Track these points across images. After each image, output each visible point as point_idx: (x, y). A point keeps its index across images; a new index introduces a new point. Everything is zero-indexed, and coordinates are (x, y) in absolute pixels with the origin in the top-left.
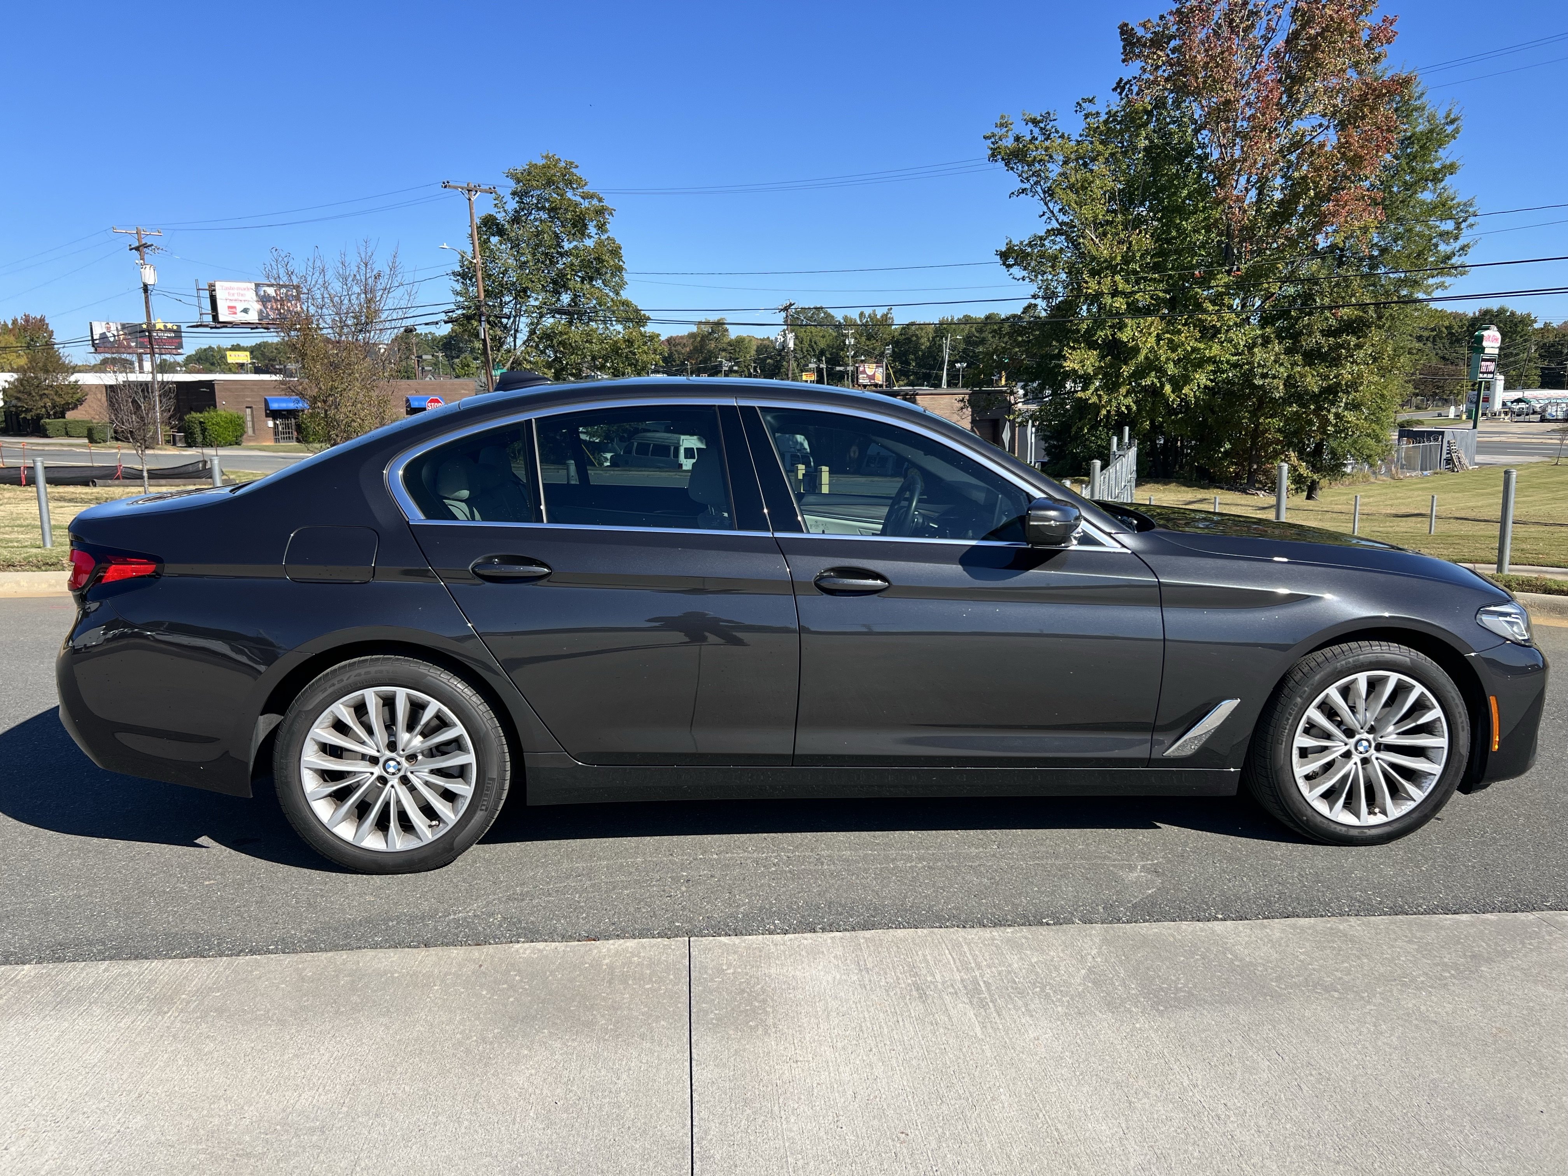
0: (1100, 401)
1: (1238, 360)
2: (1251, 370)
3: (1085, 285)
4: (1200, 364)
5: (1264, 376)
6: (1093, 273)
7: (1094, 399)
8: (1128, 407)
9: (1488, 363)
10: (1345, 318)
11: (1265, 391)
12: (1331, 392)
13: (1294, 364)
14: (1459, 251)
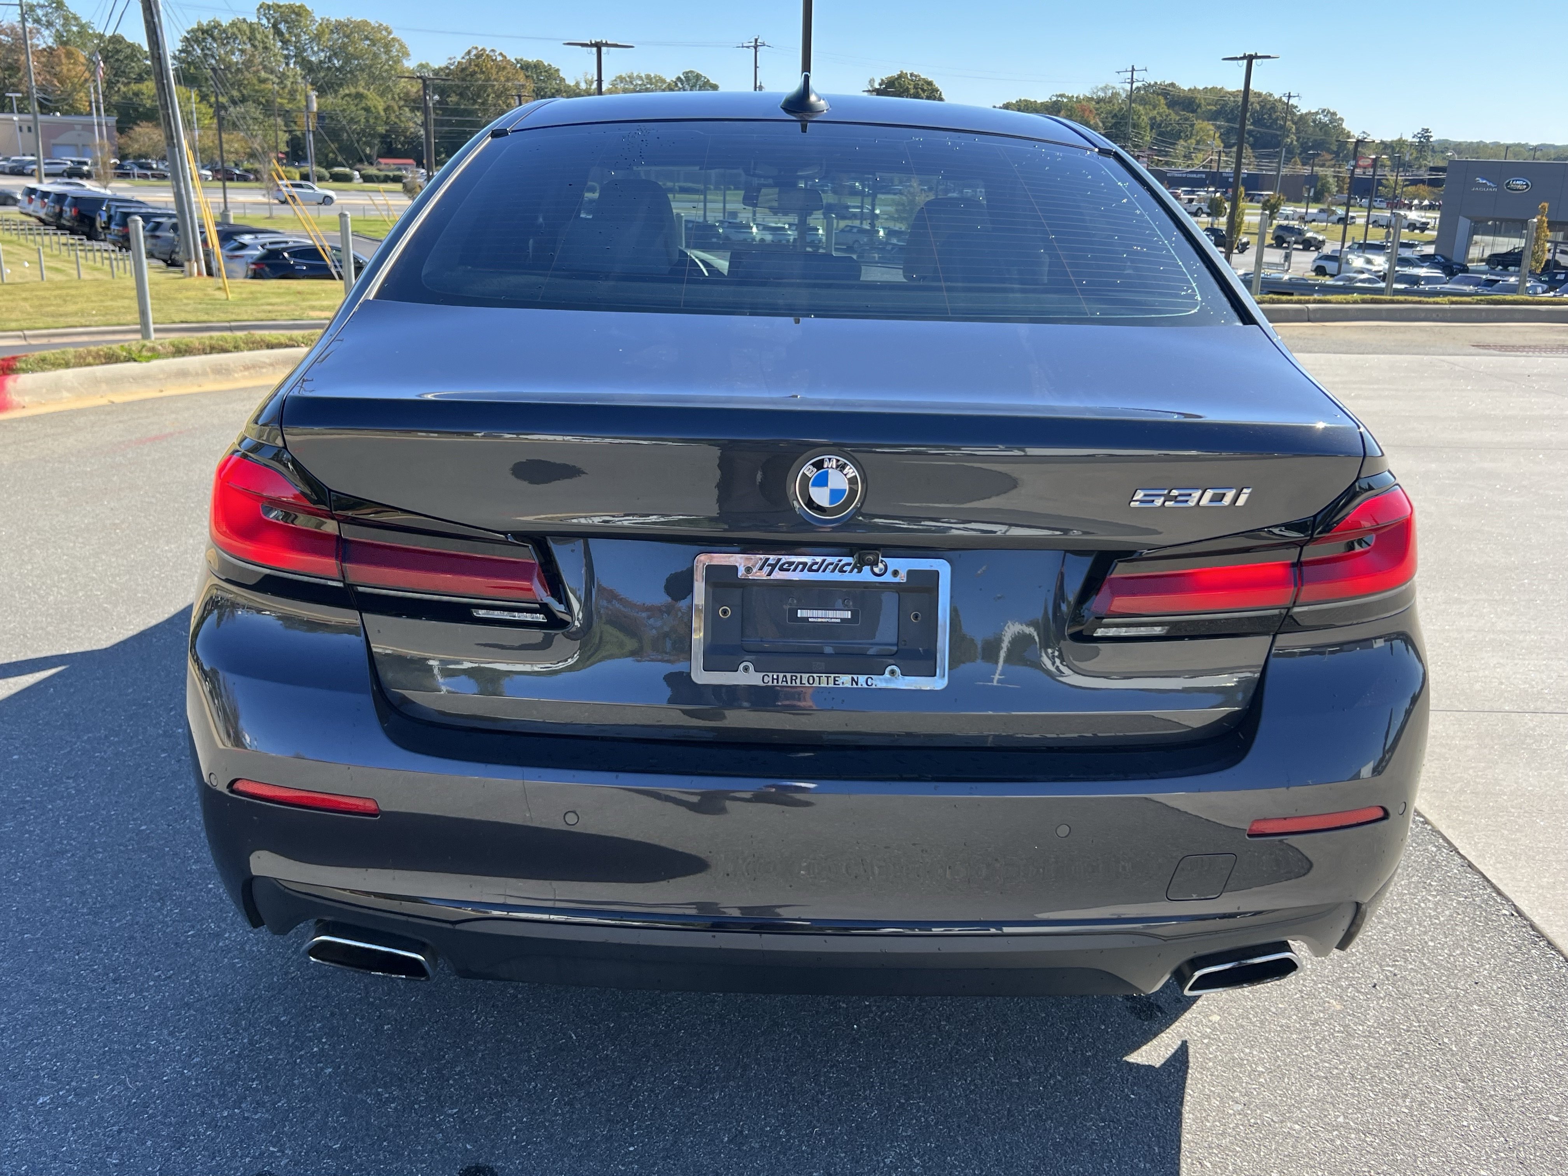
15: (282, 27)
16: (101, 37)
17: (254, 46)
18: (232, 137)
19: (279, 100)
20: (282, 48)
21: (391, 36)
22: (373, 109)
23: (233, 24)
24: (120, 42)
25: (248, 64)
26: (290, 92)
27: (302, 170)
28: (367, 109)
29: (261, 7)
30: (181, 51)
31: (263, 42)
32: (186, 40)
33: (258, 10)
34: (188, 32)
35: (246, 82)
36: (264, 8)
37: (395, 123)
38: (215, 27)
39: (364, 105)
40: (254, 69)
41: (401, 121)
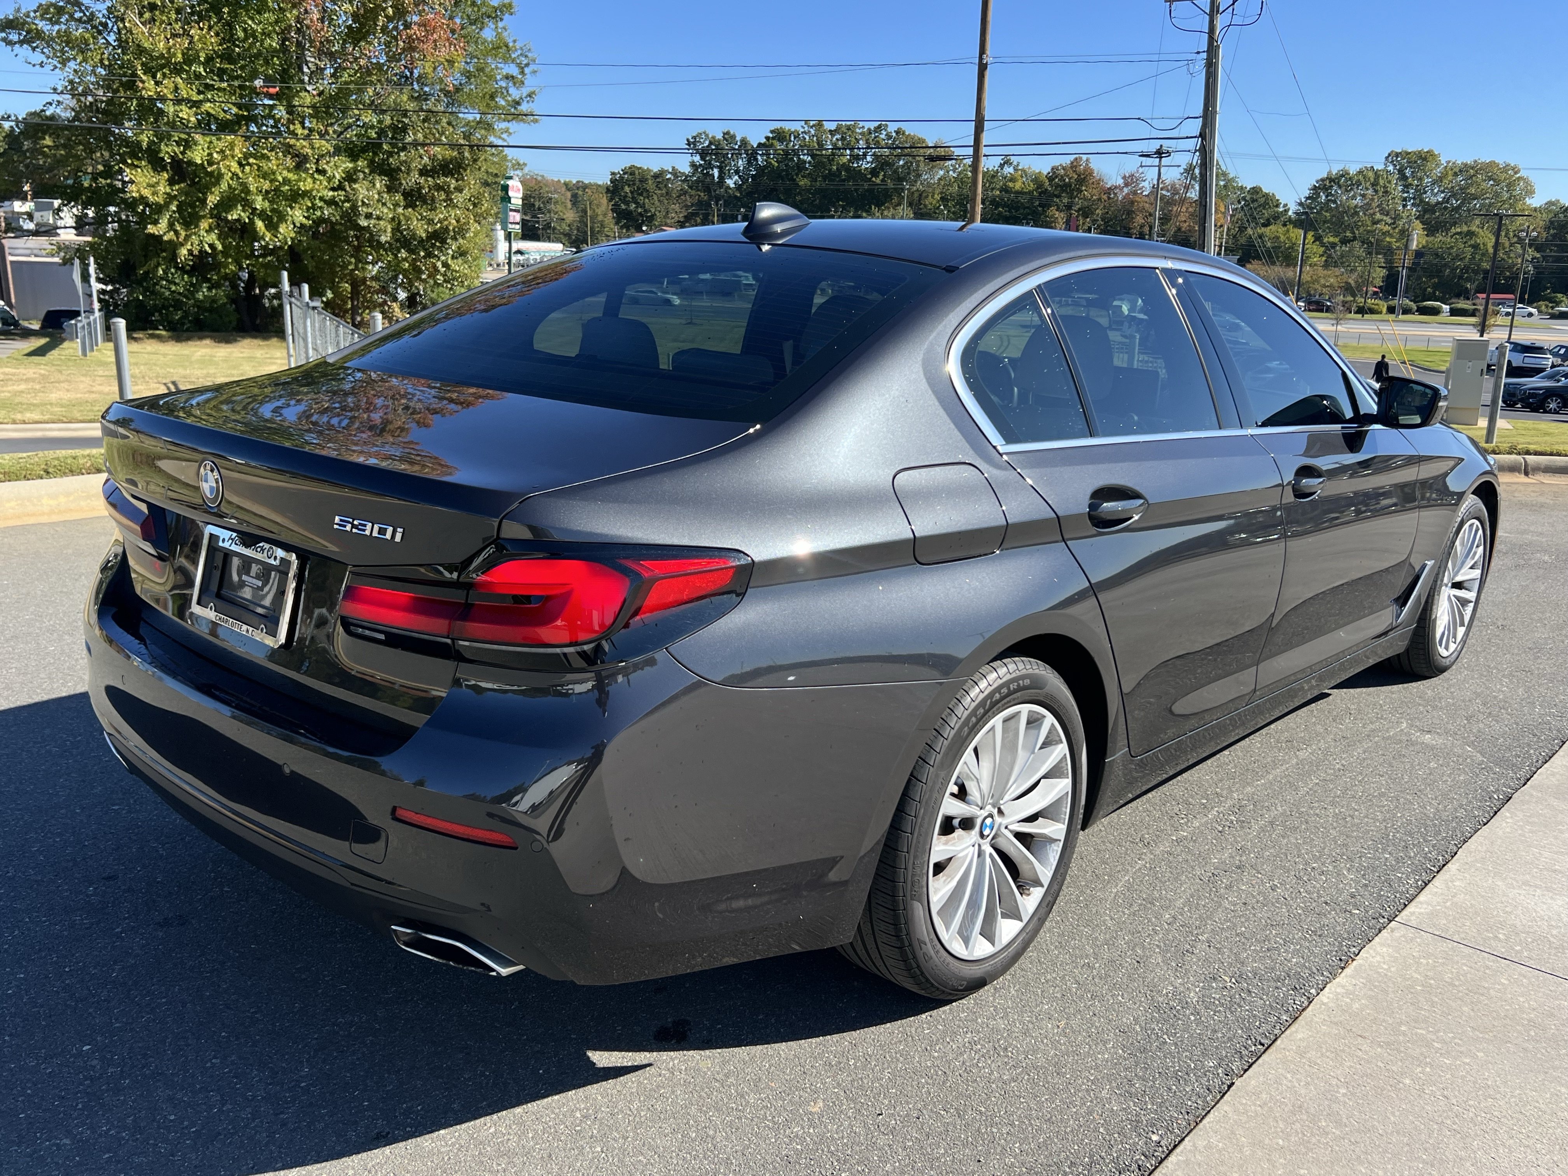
0: (178, 238)
1: (334, 197)
2: (354, 207)
3: (141, 85)
4: (295, 196)
5: (369, 216)
6: (150, 71)
7: (170, 236)
8: (211, 246)
9: (515, 214)
10: (440, 157)
11: (371, 234)
12: (439, 237)
13: (396, 205)
14: (526, 97)
15: (1408, 172)
16: (1242, 188)
17: (1376, 191)
18: (1330, 272)
19: (1388, 239)
20: (1403, 191)
21: (1518, 176)
22: (1482, 246)
23: (1360, 172)
24: (1258, 193)
25: (1366, 207)
26: (1400, 231)
27: (1390, 303)
28: (1476, 247)
29: (1389, 155)
30: (1307, 198)
31: (1385, 187)
32: (1315, 188)
33: (1387, 158)
34: (1317, 182)
35: (1360, 224)
36: (1393, 157)
37: (1503, 259)
38: (1343, 176)
39: (1472, 242)
40: (1371, 211)
41: (1509, 258)
